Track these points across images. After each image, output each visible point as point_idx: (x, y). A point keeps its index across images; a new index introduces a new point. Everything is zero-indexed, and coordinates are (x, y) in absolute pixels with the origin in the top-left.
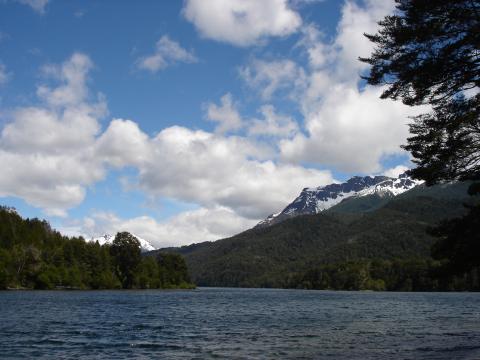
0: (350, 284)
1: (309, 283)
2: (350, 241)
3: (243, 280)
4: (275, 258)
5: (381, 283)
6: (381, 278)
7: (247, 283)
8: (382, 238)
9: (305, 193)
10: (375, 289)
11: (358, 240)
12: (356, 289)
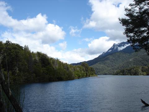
0: (136, 74)
1: (121, 73)
2: (131, 60)
3: (98, 73)
4: (107, 66)
5: (145, 73)
6: (145, 72)
7: (99, 74)
8: (140, 59)
9: (114, 45)
10: (144, 75)
11: (133, 60)
12: (138, 75)
